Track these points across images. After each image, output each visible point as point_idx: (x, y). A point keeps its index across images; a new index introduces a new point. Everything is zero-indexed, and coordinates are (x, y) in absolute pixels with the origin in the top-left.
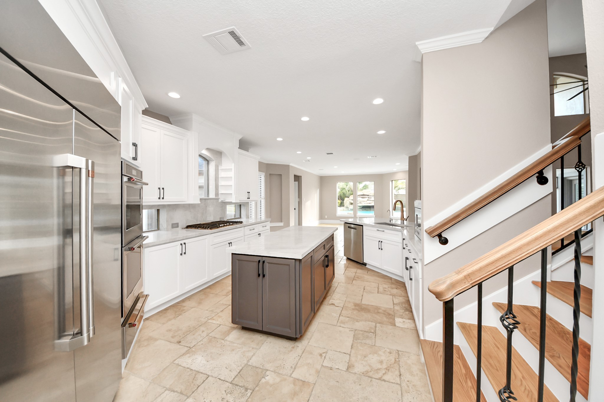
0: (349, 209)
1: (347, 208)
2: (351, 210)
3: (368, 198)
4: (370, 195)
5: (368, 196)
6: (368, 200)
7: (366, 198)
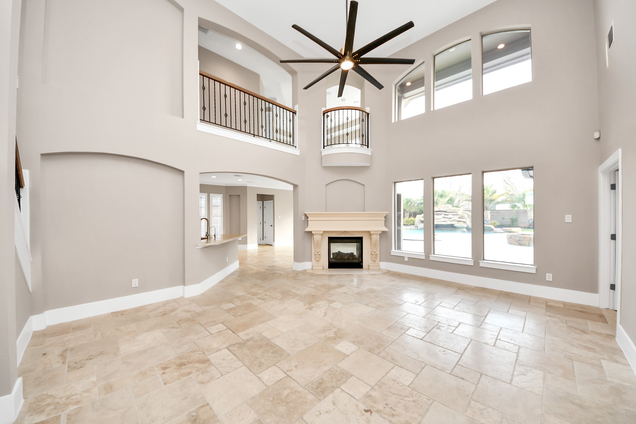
0: (419, 228)
1: (417, 227)
2: (421, 229)
3: (445, 215)
4: (448, 211)
5: (446, 212)
6: (444, 218)
7: (441, 214)
